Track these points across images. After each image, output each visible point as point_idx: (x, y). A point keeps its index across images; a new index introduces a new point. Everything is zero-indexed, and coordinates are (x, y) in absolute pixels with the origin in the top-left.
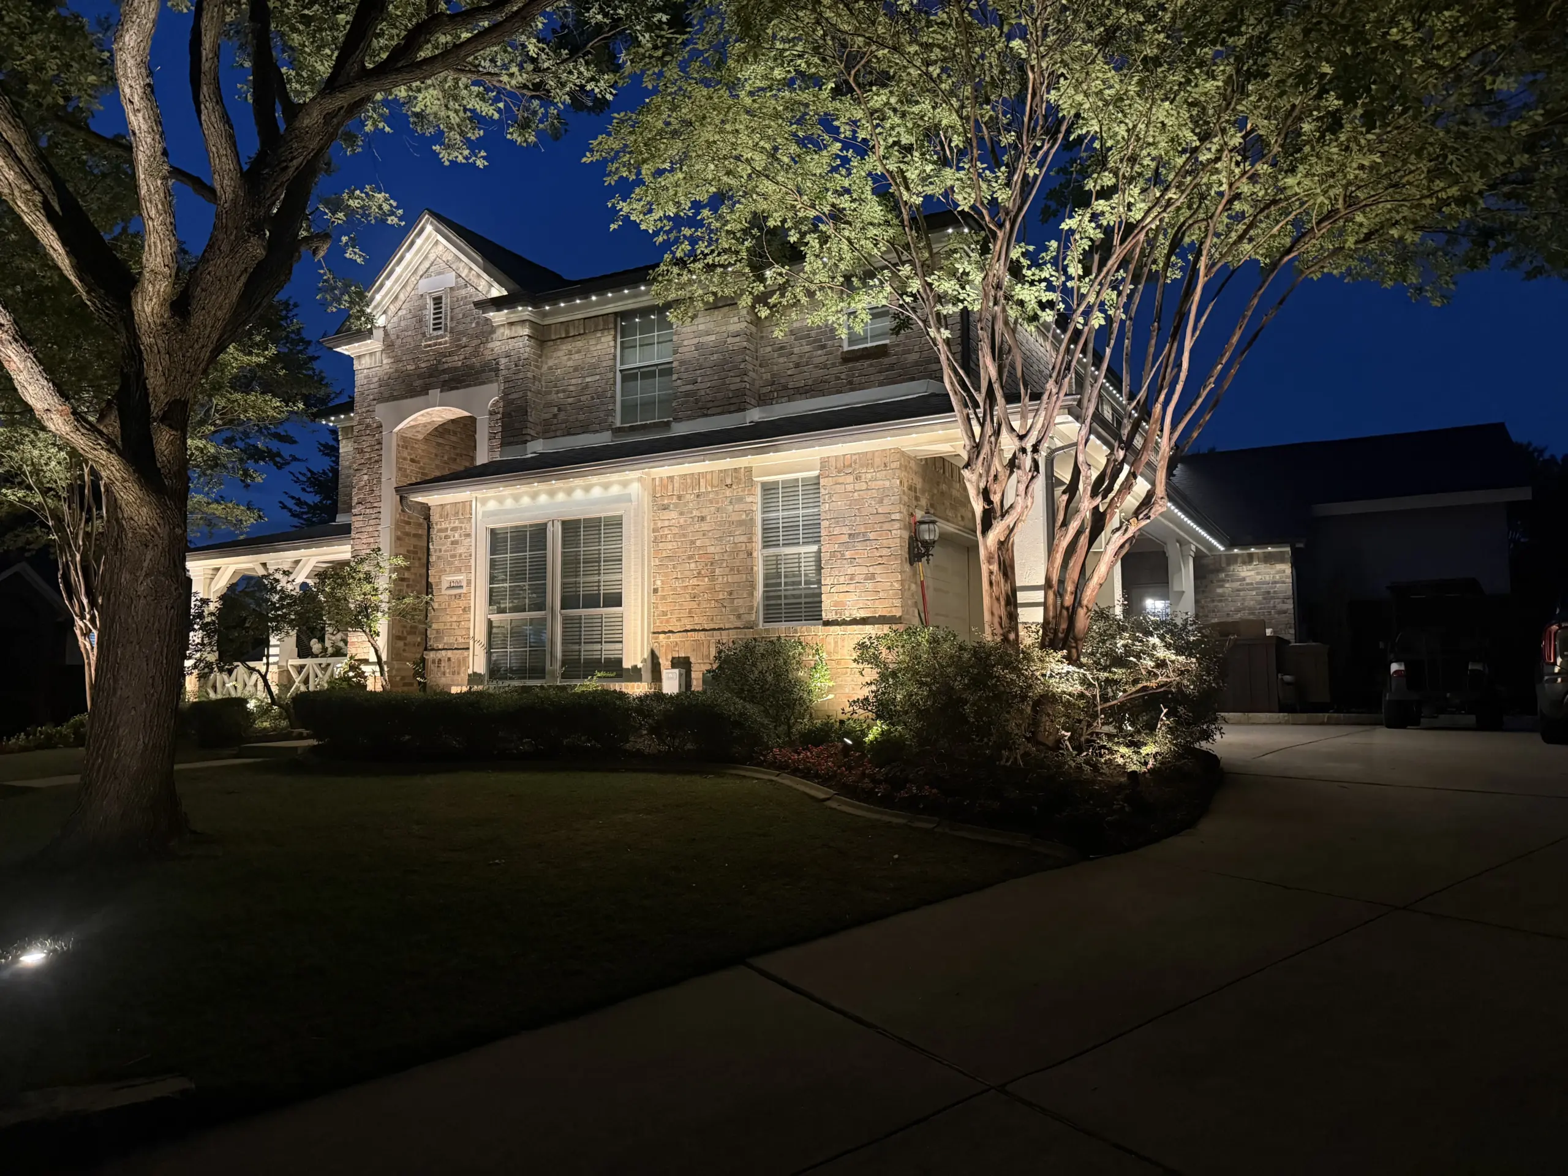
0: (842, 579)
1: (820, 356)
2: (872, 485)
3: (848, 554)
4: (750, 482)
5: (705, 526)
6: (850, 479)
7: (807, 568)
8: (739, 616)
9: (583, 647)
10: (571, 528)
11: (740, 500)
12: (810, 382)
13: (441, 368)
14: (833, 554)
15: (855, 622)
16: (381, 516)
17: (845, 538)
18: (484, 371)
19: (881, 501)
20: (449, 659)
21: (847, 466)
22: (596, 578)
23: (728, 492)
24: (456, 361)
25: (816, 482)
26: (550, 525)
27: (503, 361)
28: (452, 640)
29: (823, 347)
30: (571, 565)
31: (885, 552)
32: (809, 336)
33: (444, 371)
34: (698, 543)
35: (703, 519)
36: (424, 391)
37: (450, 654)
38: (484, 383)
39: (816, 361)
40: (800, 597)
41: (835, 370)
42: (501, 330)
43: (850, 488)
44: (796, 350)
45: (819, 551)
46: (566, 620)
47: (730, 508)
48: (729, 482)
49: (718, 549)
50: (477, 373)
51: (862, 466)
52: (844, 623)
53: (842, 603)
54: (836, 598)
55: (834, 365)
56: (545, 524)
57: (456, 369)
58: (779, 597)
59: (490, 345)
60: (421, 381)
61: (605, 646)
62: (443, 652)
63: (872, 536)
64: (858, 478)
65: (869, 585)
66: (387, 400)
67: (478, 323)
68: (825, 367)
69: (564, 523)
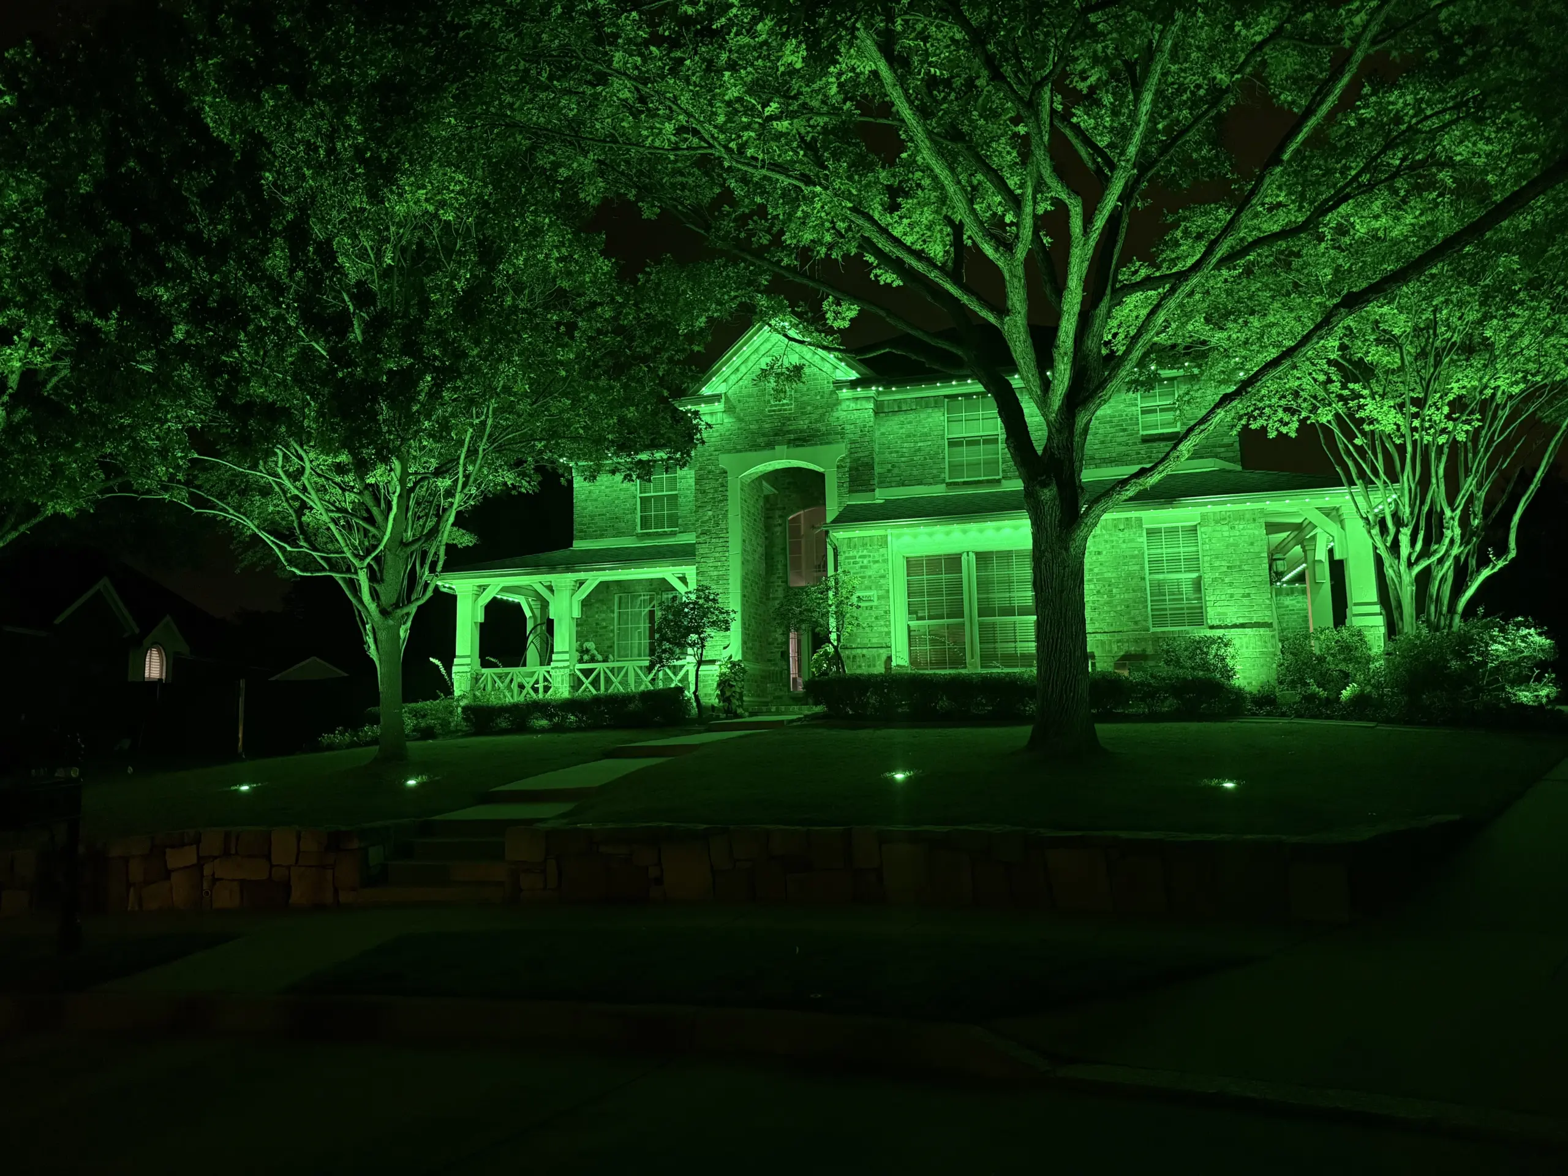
0: (1223, 597)
1: (1121, 437)
2: (1245, 533)
3: (1227, 580)
4: (1141, 526)
5: (1101, 558)
6: (1226, 528)
7: (1187, 589)
8: (1136, 623)
9: (998, 645)
10: (983, 558)
11: (1132, 541)
12: (1114, 455)
13: (785, 429)
14: (1214, 580)
15: (1235, 626)
16: (729, 544)
17: (1225, 569)
18: (830, 434)
19: (1252, 544)
20: (864, 656)
21: (1220, 520)
22: (1007, 595)
23: (1121, 534)
24: (803, 424)
25: (1194, 529)
26: (964, 556)
27: (847, 427)
28: (866, 641)
29: (1124, 430)
30: (984, 585)
31: (1257, 579)
32: (1111, 422)
33: (789, 432)
34: (1096, 570)
35: (1099, 553)
36: (770, 445)
37: (865, 651)
38: (830, 443)
39: (1119, 440)
40: (1182, 609)
41: (1136, 448)
42: (848, 403)
43: (1226, 534)
44: (1100, 431)
45: (1200, 578)
46: (981, 625)
47: (1124, 546)
48: (1122, 527)
49: (1114, 575)
50: (823, 434)
51: (1235, 520)
52: (1226, 627)
53: (1225, 614)
54: (1219, 610)
55: (1135, 444)
56: (961, 555)
57: (802, 431)
58: (1165, 609)
59: (835, 414)
60: (766, 439)
61: (1019, 644)
62: (859, 651)
63: (1245, 568)
64: (1232, 528)
65: (1246, 601)
66: (729, 452)
67: (822, 397)
68: (1127, 445)
69: (977, 554)
